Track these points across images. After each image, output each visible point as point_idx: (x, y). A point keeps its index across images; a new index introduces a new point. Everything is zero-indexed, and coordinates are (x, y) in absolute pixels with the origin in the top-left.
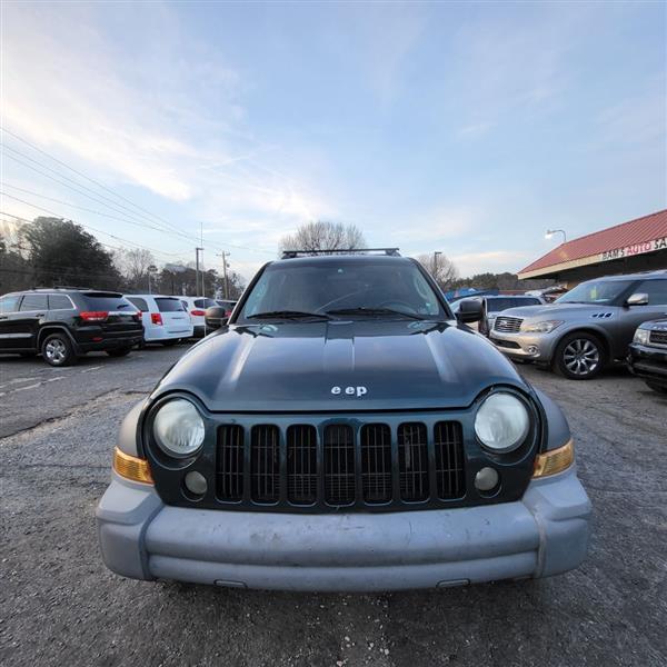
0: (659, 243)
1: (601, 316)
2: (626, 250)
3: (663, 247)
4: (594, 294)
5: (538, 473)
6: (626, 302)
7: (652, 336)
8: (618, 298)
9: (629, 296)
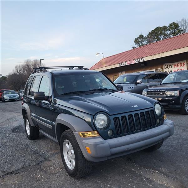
0: (137, 60)
1: (130, 88)
2: (127, 62)
3: (138, 62)
4: (125, 80)
5: (164, 119)
6: (136, 82)
7: (148, 93)
8: (134, 81)
9: (137, 81)
